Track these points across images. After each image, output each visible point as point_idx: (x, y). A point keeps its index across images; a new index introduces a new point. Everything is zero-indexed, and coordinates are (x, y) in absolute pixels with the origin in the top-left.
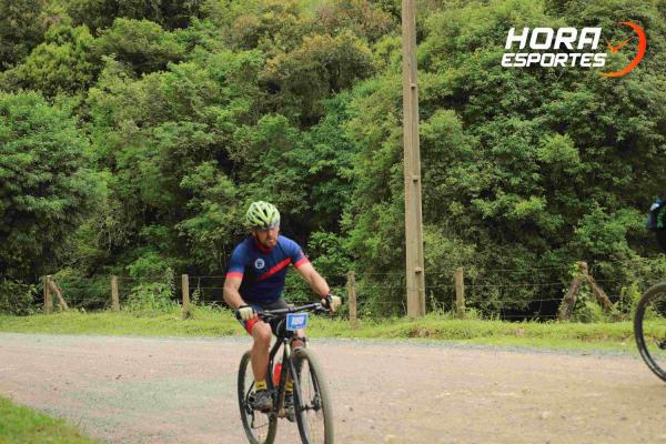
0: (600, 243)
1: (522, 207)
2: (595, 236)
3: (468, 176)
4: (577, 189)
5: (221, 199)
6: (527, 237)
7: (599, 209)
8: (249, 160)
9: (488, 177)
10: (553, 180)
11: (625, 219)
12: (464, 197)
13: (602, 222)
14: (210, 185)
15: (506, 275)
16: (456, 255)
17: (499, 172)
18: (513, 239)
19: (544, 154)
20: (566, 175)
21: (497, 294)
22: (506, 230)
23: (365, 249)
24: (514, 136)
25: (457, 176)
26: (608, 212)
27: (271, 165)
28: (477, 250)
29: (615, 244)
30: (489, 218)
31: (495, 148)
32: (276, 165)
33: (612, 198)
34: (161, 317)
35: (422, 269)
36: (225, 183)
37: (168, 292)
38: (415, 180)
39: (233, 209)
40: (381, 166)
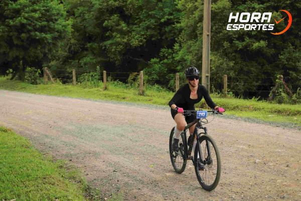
0: (290, 63)
1: (256, 45)
2: (289, 60)
5: (122, 32)
6: (258, 58)
7: (291, 47)
8: (134, 15)
12: (230, 39)
13: (292, 53)
14: (117, 25)
16: (225, 66)
18: (251, 59)
22: (248, 54)
23: (185, 60)
27: (144, 17)
28: (235, 64)
30: (241, 49)
32: (147, 17)
33: (297, 42)
34: (94, 89)
35: (209, 75)
36: (124, 25)
37: (97, 77)
38: (208, 35)
39: (126, 37)
40: (193, 23)
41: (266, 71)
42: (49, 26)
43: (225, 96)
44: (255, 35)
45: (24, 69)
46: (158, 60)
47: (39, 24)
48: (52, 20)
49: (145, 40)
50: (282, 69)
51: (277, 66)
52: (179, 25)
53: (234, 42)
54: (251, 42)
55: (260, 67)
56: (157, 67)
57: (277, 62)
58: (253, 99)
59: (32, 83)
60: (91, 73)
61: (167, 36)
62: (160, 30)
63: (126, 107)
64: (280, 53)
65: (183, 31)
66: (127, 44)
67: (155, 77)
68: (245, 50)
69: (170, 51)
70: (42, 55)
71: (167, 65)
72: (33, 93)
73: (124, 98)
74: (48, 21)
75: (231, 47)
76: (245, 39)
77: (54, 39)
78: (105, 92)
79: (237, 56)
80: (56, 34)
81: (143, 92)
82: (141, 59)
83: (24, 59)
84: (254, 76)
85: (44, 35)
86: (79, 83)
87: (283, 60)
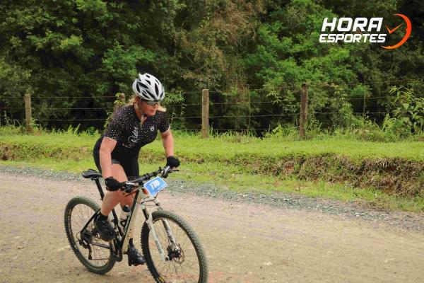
41: (83, 84)
43: (29, 131)
44: (61, 27)
50: (108, 80)
51: (100, 75)
53: (27, 37)
54: (57, 38)
55: (73, 78)
57: (100, 70)
58: (70, 130)
64: (102, 56)
68: (47, 50)
75: (24, 45)
76: (47, 34)
79: (35, 60)
84: (65, 92)
87: (108, 67)
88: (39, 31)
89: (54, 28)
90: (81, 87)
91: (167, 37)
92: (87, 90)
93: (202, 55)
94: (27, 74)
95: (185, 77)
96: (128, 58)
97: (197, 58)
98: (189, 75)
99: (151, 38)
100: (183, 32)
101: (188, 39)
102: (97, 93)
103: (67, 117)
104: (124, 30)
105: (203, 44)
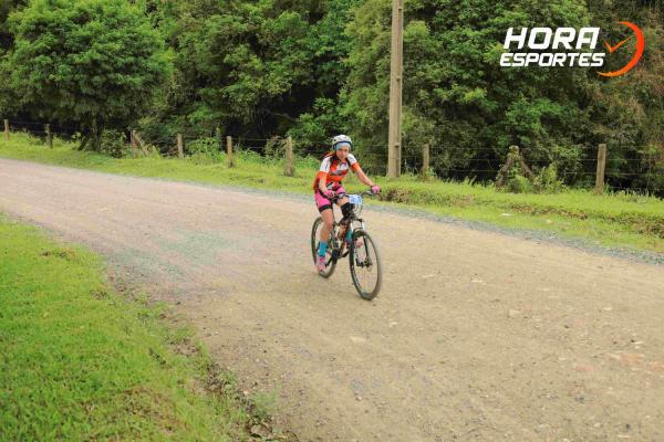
0: (522, 123)
1: (470, 95)
2: (519, 119)
3: (433, 71)
4: (509, 83)
5: (253, 72)
6: (471, 116)
7: (524, 99)
8: (273, 45)
9: (446, 73)
10: (492, 75)
11: (542, 106)
12: (429, 86)
13: (525, 108)
14: (246, 61)
15: (455, 143)
16: (421, 129)
17: (455, 69)
18: (461, 117)
19: (488, 57)
20: (501, 73)
21: (447, 156)
22: (456, 110)
23: (356, 118)
24: (467, 43)
25: (425, 71)
26: (529, 101)
27: (288, 48)
28: (437, 125)
29: (533, 125)
30: (446, 102)
31: (453, 52)
32: (293, 48)
33: (533, 91)
34: (212, 166)
35: (399, 144)
36: (256, 61)
37: (216, 145)
38: (398, 80)
39: (261, 80)
40: (369, 58)
41: (484, 136)
42: (136, 64)
43: (425, 179)
44: (467, 80)
45: (99, 134)
46: (311, 116)
47: (121, 61)
48: (142, 54)
49: (290, 85)
50: (509, 133)
51: (502, 129)
52: (345, 61)
53: (435, 90)
54: (462, 90)
55: (475, 130)
56: (310, 126)
57: (503, 122)
58: (466, 181)
59: (113, 155)
60: (208, 139)
61: (325, 78)
62: (315, 69)
63: (266, 198)
64: (506, 108)
65: (352, 71)
66: (263, 92)
67: (307, 142)
68: (452, 103)
69: (330, 101)
70: (128, 111)
71: (326, 124)
72: (114, 172)
73: (262, 181)
74: (135, 55)
75: (431, 97)
76: (453, 87)
77: (146, 83)
78: (231, 171)
79: (440, 112)
80: (150, 77)
81: (292, 171)
82: (285, 115)
83: (98, 116)
84: (466, 143)
85: (129, 78)
86: (188, 157)
87: (511, 119)
88: (445, 84)
89: (460, 81)
90: (482, 139)
91: (580, 89)
92: (489, 142)
93: (616, 108)
94: (431, 125)
95: (595, 132)
96: (533, 111)
97: (611, 112)
98: (600, 130)
99: (562, 90)
100: (597, 85)
101: (602, 91)
102: (497, 146)
103: (467, 168)
104: (531, 82)
105: (620, 97)
